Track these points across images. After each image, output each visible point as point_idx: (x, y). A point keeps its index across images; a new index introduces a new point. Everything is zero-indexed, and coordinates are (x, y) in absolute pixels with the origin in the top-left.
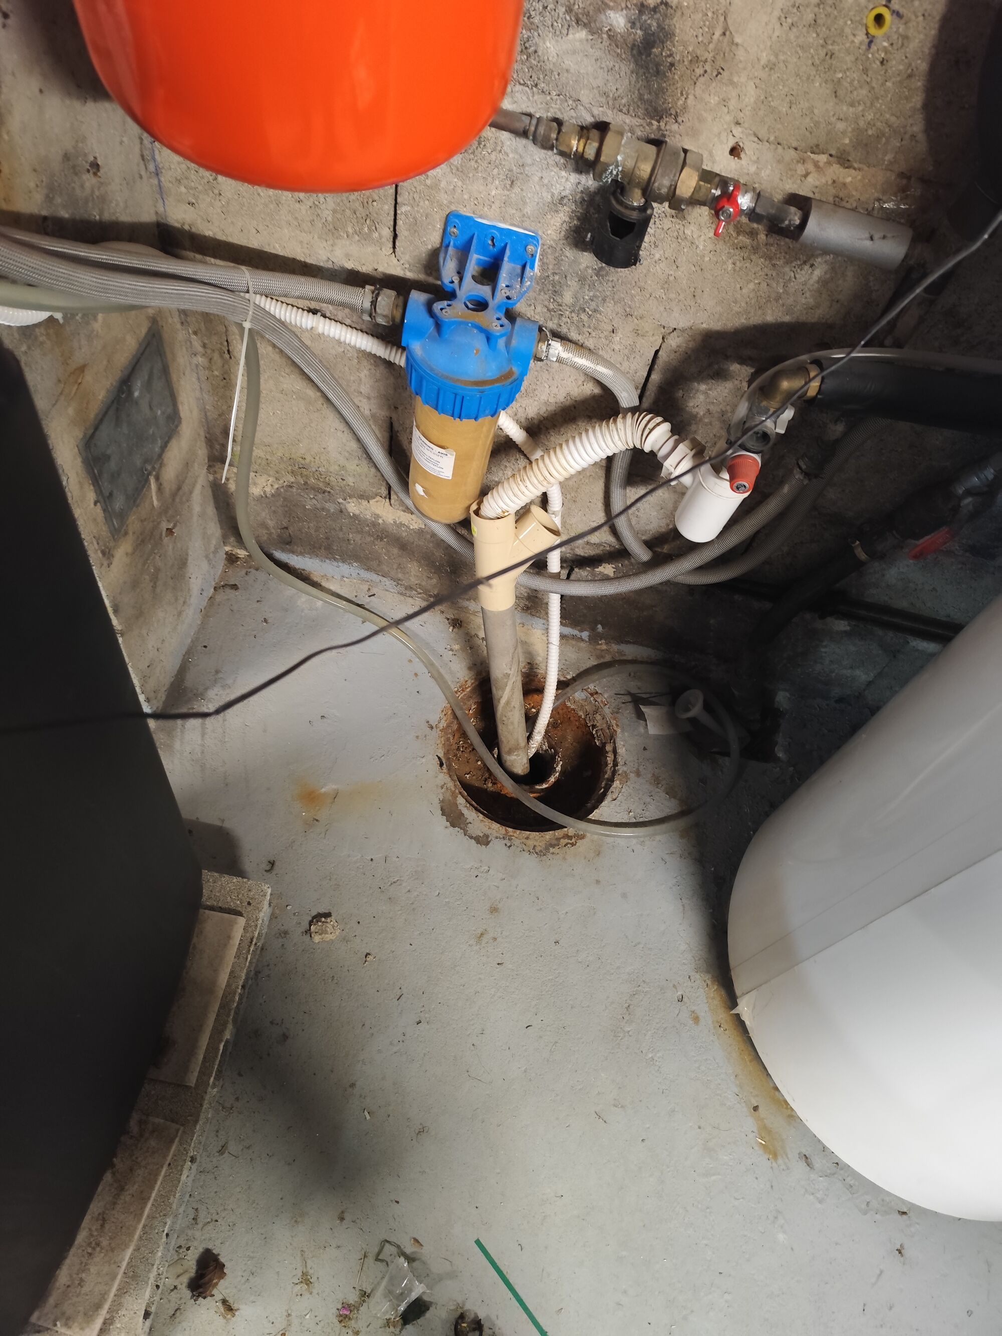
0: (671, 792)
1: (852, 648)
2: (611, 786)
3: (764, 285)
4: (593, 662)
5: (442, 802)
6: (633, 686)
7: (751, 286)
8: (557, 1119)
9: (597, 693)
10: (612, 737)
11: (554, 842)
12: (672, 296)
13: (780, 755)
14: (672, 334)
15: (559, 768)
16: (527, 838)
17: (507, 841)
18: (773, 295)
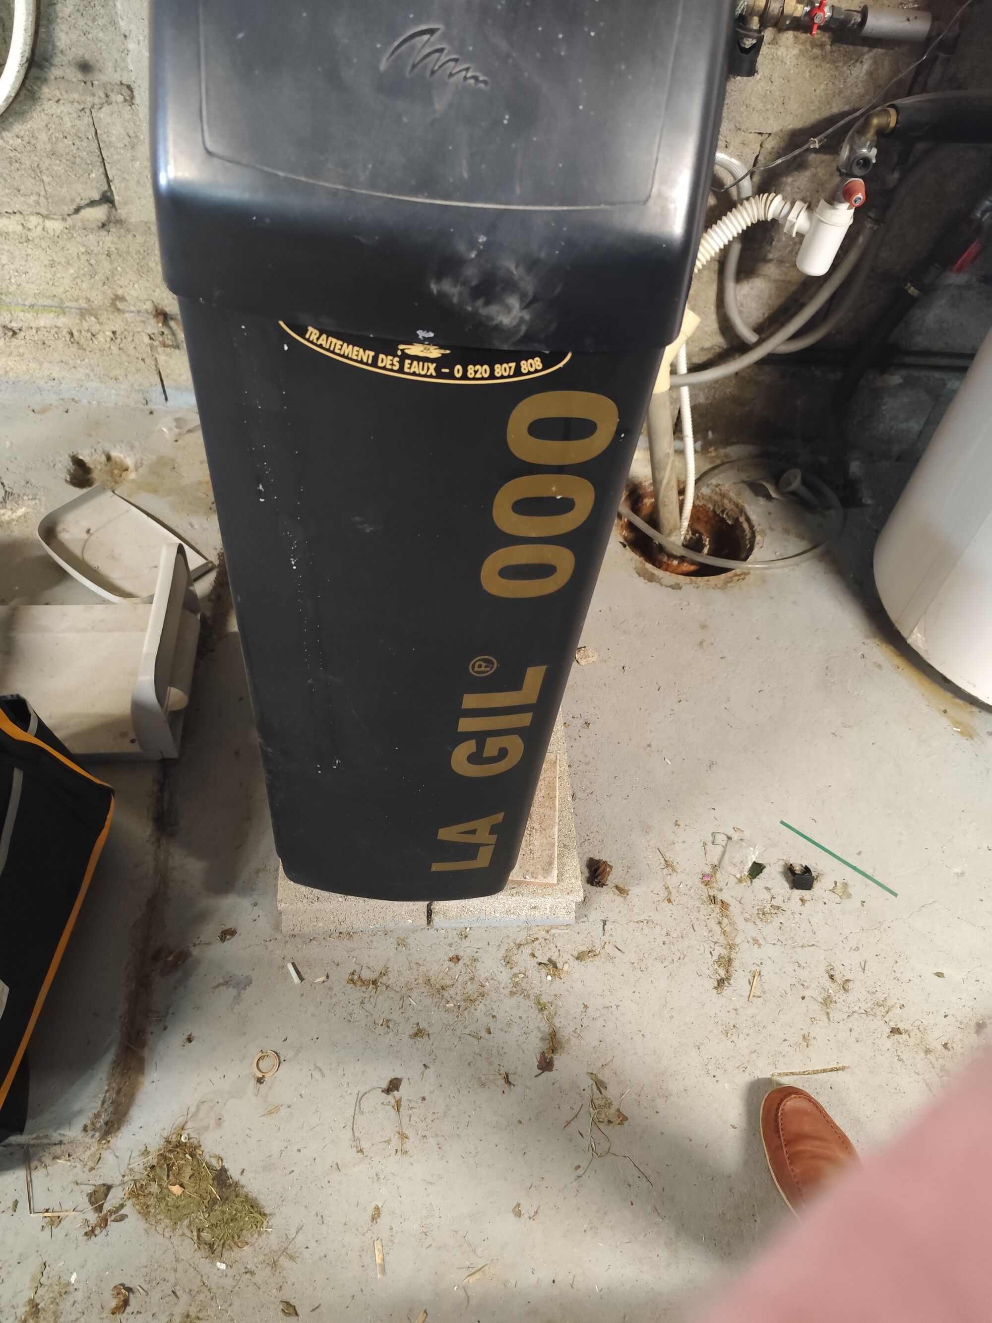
0: (801, 536)
1: (906, 400)
2: (754, 541)
3: (830, 84)
4: (710, 466)
5: (636, 568)
6: (744, 476)
7: (822, 87)
8: (806, 741)
9: (719, 485)
10: (742, 511)
11: (729, 580)
12: (769, 107)
13: (869, 502)
14: (768, 139)
15: (707, 543)
16: (708, 581)
17: (693, 585)
18: (837, 91)
